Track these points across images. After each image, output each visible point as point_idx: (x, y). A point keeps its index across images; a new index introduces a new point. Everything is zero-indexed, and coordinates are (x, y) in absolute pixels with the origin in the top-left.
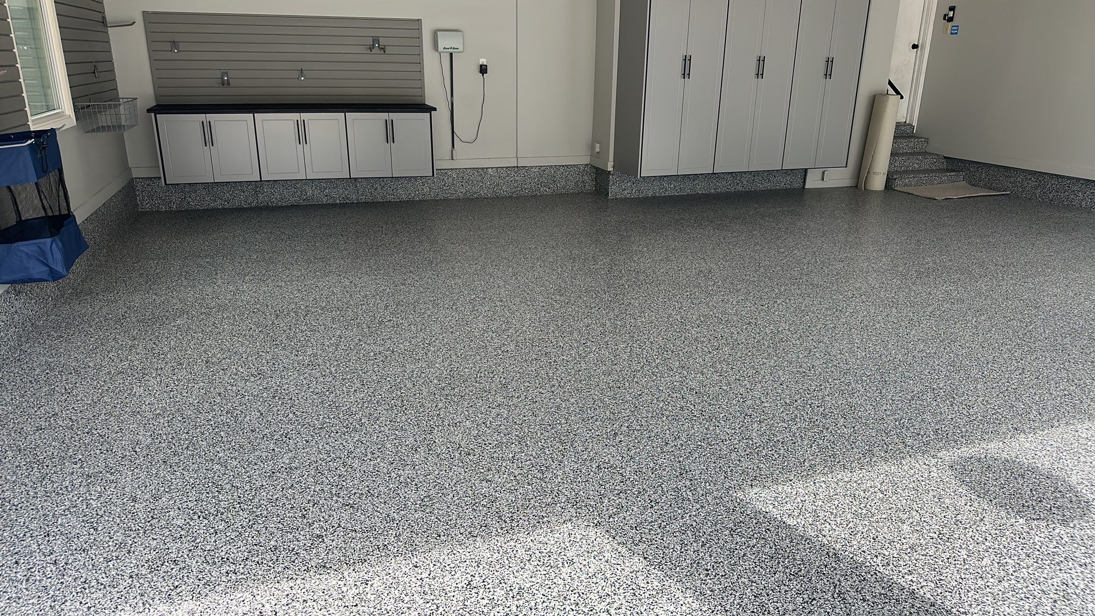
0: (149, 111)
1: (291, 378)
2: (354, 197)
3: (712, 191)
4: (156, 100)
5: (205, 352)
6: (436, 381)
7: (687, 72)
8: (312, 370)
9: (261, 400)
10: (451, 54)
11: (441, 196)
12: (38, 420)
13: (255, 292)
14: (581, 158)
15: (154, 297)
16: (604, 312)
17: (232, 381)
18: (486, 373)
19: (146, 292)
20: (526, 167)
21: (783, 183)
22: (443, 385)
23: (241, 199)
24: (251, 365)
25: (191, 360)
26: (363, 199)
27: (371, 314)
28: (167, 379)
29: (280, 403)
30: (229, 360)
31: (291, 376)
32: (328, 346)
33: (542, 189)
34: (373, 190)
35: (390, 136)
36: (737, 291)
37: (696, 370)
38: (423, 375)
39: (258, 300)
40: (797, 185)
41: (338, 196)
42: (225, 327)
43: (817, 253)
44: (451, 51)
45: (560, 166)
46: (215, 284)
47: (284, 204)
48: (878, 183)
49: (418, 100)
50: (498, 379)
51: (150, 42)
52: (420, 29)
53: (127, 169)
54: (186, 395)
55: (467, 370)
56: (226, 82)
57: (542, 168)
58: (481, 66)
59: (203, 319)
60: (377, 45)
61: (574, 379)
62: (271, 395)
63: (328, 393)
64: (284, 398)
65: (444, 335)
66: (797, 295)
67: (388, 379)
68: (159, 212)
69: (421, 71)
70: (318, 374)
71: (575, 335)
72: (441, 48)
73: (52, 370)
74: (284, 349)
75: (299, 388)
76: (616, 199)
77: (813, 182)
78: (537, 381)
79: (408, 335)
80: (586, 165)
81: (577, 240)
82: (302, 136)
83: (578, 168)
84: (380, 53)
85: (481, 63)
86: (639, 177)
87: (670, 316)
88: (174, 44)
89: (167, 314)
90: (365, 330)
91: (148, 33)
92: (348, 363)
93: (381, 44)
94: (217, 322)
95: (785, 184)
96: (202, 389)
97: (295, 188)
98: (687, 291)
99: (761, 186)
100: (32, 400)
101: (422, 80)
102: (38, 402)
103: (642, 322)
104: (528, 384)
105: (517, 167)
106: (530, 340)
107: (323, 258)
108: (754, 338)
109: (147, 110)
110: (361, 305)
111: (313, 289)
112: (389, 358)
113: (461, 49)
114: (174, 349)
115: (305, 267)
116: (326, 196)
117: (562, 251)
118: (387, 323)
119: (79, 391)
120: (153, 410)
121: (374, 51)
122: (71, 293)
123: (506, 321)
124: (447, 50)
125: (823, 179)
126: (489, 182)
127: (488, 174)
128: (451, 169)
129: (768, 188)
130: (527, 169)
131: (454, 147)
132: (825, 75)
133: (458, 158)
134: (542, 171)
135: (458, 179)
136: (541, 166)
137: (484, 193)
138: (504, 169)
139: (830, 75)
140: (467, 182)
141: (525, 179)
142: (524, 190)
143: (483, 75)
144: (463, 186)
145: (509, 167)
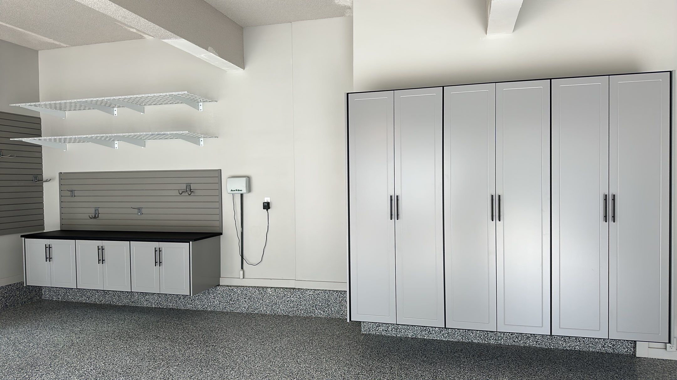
4: (60, 227)
7: (396, 213)
33: (317, 311)
40: (623, 351)
49: (216, 230)
51: (61, 191)
52: (220, 177)
58: (264, 203)
60: (189, 189)
69: (219, 208)
72: (229, 191)
76: (368, 335)
88: (72, 192)
91: (61, 185)
93: (192, 188)
105: (294, 288)
113: (244, 191)
125: (665, 348)
126: (268, 300)
127: (267, 293)
128: (237, 286)
129: (575, 348)
130: (302, 291)
131: (242, 268)
132: (606, 216)
133: (246, 277)
134: (316, 294)
135: (242, 295)
136: (316, 290)
137: (263, 309)
138: (282, 290)
139: (614, 217)
140: (249, 299)
141: (301, 300)
142: (300, 310)
143: (267, 210)
144: (246, 302)
145: (286, 288)
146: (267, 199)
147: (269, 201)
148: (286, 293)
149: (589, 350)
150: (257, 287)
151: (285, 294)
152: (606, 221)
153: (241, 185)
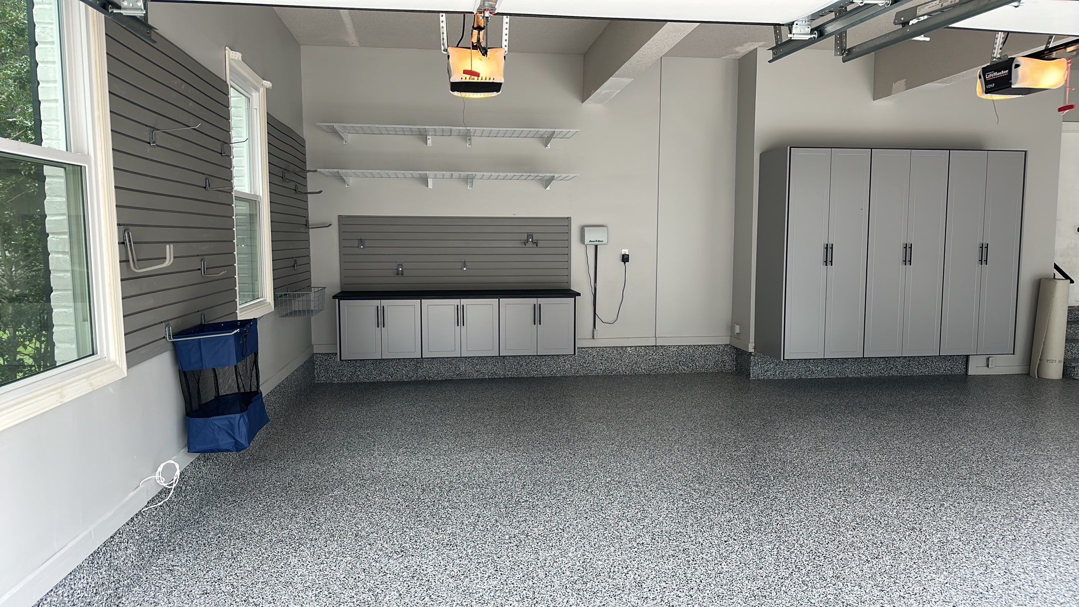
0: (334, 297)
1: (430, 558)
2: (501, 373)
3: (864, 375)
4: (341, 287)
5: (356, 524)
6: (568, 573)
7: (829, 259)
8: (450, 550)
9: (401, 580)
10: (596, 246)
11: (581, 373)
12: (205, 583)
13: (406, 465)
14: (722, 339)
15: (318, 466)
16: (747, 506)
17: (377, 557)
18: (620, 568)
19: (311, 462)
20: (665, 346)
21: (943, 369)
22: (576, 578)
23: (402, 374)
24: (395, 541)
25: (342, 532)
26: (509, 374)
27: (509, 493)
28: (320, 550)
29: (418, 584)
30: (376, 535)
31: (430, 555)
32: (467, 525)
33: (680, 368)
34: (518, 366)
35: (537, 318)
36: (897, 490)
37: (853, 582)
38: (555, 564)
39: (408, 473)
40: (958, 370)
41: (486, 371)
42: (376, 499)
43: (987, 450)
44: (597, 243)
45: (699, 346)
46: (372, 455)
47: (440, 379)
48: (1054, 370)
49: (564, 286)
50: (632, 576)
51: (341, 239)
52: (569, 226)
53: (310, 346)
54: (335, 568)
55: (600, 563)
56: (400, 272)
57: (680, 348)
58: (623, 255)
59: (357, 490)
60: (530, 240)
61: (714, 582)
62: (410, 575)
63: (463, 577)
64: (422, 580)
65: (578, 520)
66: (967, 498)
67: (521, 566)
68: (332, 384)
69: (568, 262)
70: (455, 556)
71: (716, 530)
72: (587, 241)
73: (224, 534)
74: (426, 526)
75: (437, 569)
76: (759, 380)
77: (976, 368)
78: (674, 582)
79: (542, 517)
80: (726, 345)
81: (717, 423)
82: (460, 320)
83: (717, 348)
84: (532, 246)
85: (623, 253)
86: (782, 360)
87: (821, 515)
88: (361, 241)
89: (327, 484)
90: (502, 510)
91: (341, 232)
92: (484, 545)
93: (534, 239)
94: (369, 494)
95: (945, 370)
96: (349, 564)
97: (451, 364)
98: (840, 488)
99: (917, 371)
100: (203, 563)
101: (569, 268)
102: (208, 566)
103: (790, 520)
104: (664, 584)
105: (656, 346)
106: (666, 532)
107: (469, 432)
108: (920, 547)
109: (333, 297)
110: (500, 482)
111: (457, 464)
112: (523, 542)
113: (605, 241)
114: (329, 520)
115: (453, 441)
116: (477, 371)
117: (701, 434)
118: (523, 504)
119: (243, 558)
120: (303, 582)
121: (529, 244)
122: (249, 459)
123: (642, 509)
124: (593, 243)
125: (988, 366)
126: (627, 360)
127: (627, 353)
130: (665, 348)
131: (595, 327)
132: (980, 261)
134: (680, 350)
135: (598, 357)
137: (621, 370)
138: (642, 348)
139: (987, 260)
141: (664, 358)
142: (663, 368)
143: (625, 264)
144: (602, 363)
145: (648, 346)
146: (625, 251)
147: (628, 254)
148: (647, 351)
150: (615, 347)
152: (981, 264)
153: (602, 235)
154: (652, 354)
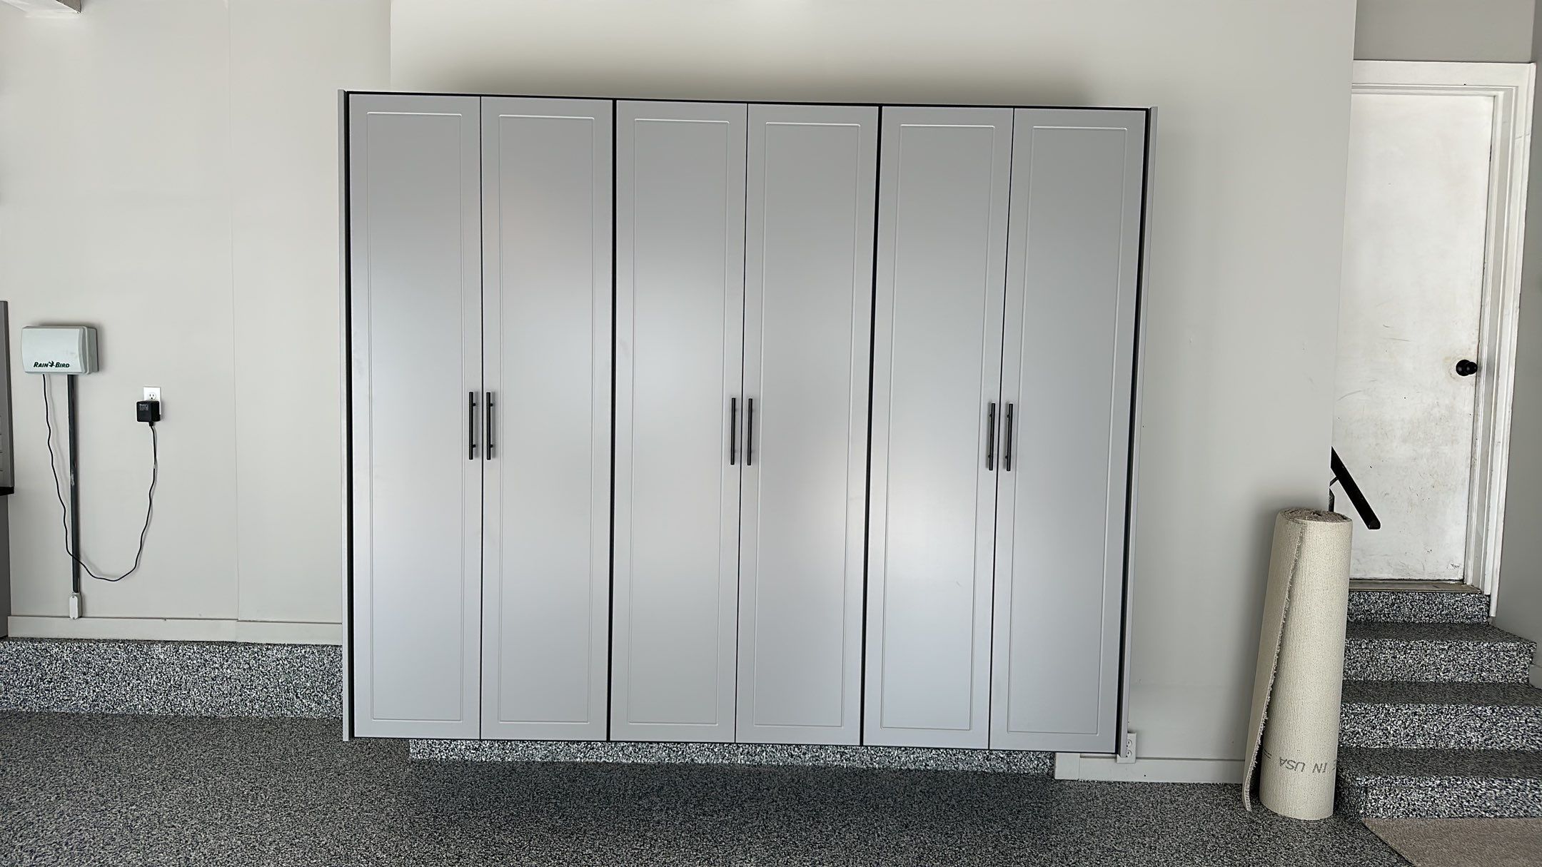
7: (486, 439)
11: (33, 705)
20: (255, 645)
52: (5, 324)
58: (142, 405)
72: (27, 364)
76: (427, 762)
86: (343, 739)
101: (5, 433)
105: (232, 643)
125: (1116, 756)
126: (154, 678)
127: (153, 658)
128: (61, 641)
129: (927, 765)
130: (256, 650)
131: (77, 588)
132: (990, 456)
133: (89, 612)
134: (297, 658)
135: (76, 665)
136: (295, 646)
137: (139, 703)
138: (195, 648)
139: (1008, 457)
140: (97, 675)
141: (252, 675)
142: (250, 702)
143: (151, 425)
144: (87, 683)
145: (210, 643)
146: (150, 394)
147: (159, 400)
148: (207, 657)
149: (957, 768)
150: (123, 642)
151: (206, 660)
152: (991, 469)
153: (68, 350)
154: (222, 666)
